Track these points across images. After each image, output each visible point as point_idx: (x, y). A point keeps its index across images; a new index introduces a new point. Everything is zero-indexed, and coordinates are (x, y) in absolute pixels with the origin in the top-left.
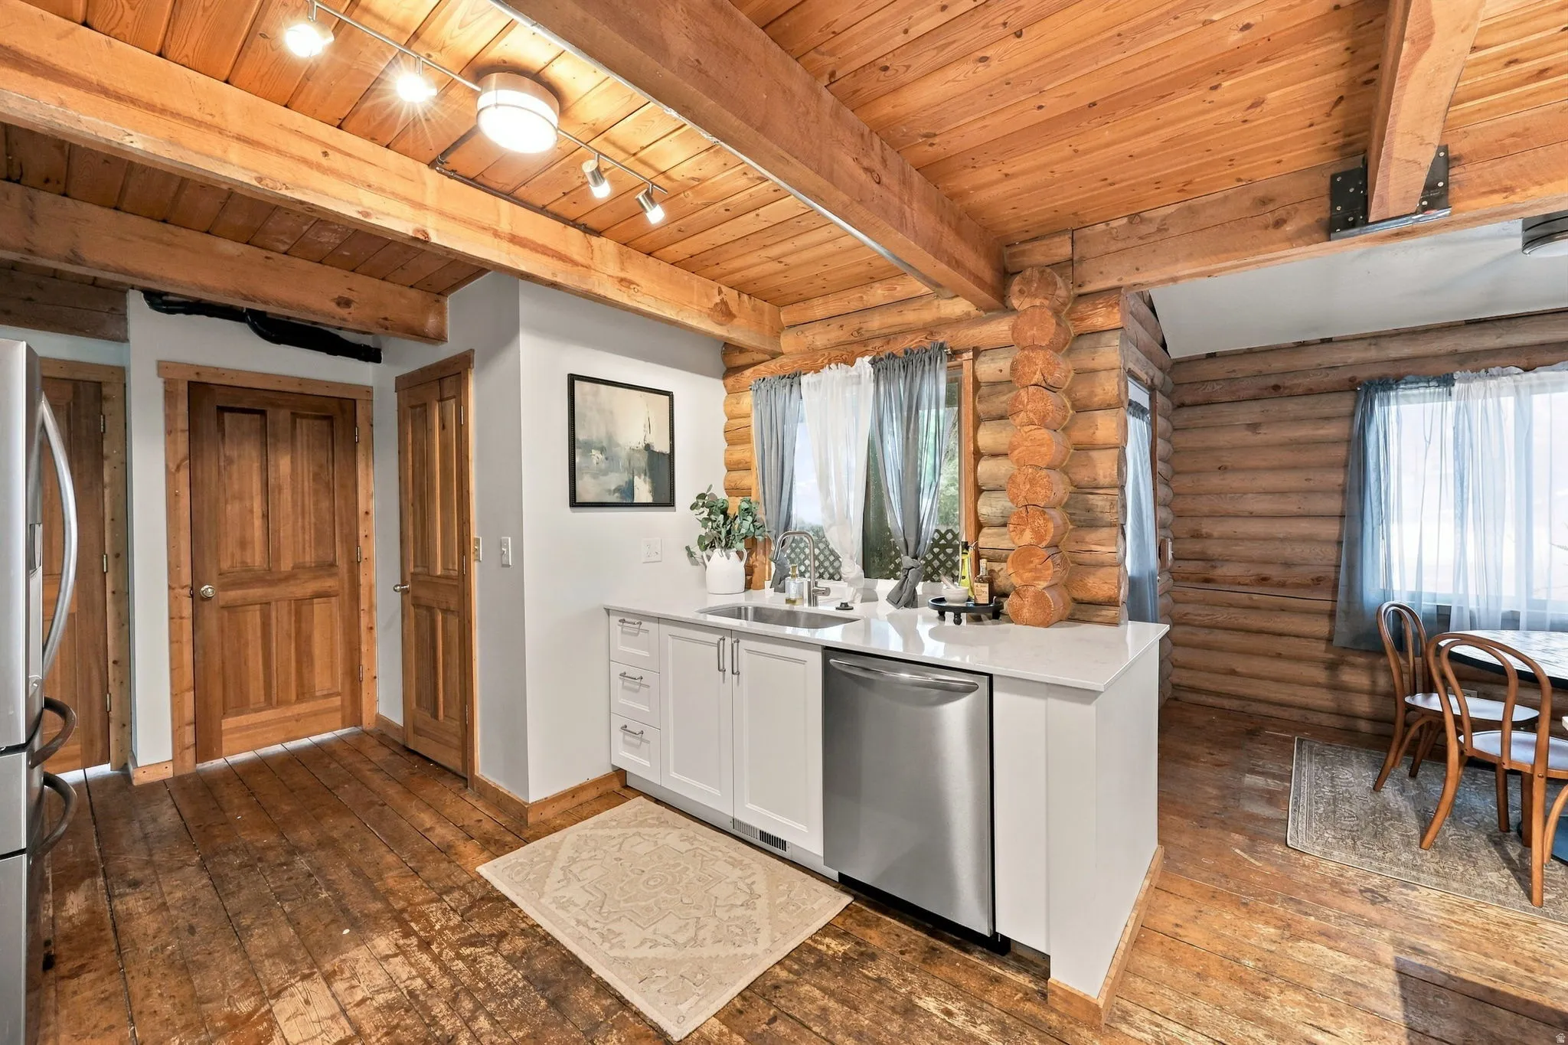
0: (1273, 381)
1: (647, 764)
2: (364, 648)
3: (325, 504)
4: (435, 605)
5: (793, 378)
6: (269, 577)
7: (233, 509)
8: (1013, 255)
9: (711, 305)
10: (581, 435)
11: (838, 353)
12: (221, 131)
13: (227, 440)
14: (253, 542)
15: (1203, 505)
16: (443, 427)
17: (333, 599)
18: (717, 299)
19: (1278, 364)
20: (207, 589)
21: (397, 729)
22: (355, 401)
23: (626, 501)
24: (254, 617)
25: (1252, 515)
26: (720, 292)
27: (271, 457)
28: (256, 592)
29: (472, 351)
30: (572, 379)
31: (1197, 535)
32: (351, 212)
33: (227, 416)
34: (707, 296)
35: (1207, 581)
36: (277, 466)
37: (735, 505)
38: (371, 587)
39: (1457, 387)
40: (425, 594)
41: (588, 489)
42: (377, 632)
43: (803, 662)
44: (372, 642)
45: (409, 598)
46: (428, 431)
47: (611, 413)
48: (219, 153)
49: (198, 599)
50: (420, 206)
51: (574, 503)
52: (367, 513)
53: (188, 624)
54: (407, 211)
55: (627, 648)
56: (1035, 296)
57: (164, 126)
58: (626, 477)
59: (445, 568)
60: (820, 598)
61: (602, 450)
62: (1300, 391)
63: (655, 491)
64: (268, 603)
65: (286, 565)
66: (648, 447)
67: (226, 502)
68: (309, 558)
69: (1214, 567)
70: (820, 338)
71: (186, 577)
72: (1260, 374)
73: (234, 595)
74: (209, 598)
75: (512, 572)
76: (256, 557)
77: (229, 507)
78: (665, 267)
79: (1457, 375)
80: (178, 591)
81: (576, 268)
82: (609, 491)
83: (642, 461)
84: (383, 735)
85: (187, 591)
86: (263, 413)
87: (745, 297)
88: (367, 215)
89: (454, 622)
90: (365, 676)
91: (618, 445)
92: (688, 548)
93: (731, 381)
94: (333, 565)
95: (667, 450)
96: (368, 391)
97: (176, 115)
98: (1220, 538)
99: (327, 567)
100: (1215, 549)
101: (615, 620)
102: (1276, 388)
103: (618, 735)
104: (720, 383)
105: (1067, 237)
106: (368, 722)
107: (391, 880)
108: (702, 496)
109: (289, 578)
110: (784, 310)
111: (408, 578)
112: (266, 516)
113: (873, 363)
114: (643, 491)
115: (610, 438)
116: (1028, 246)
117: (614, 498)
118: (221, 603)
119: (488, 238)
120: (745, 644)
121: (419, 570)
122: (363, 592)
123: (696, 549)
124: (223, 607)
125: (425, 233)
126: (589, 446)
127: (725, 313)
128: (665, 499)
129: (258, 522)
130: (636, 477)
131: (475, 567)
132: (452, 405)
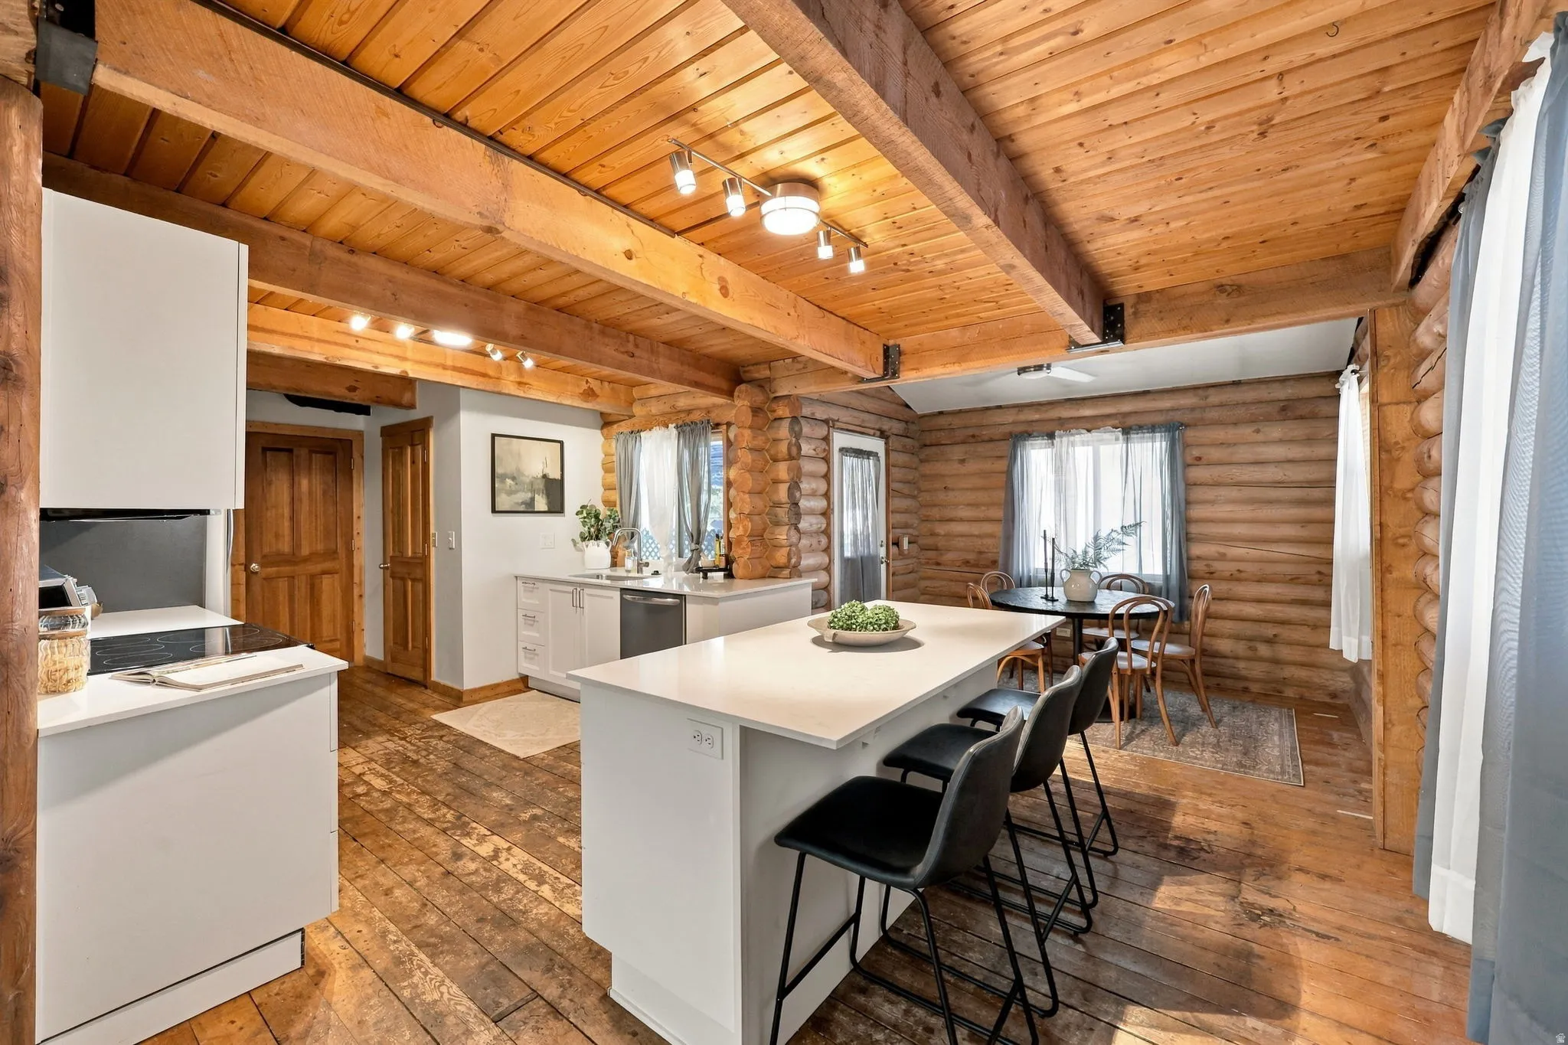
0: (970, 432)
1: (538, 669)
2: (356, 609)
3: (331, 510)
4: (407, 576)
5: (635, 433)
6: (292, 559)
7: (270, 514)
8: (745, 372)
9: (581, 391)
10: (499, 470)
11: (661, 419)
12: (310, 339)
13: (268, 470)
14: (284, 536)
15: (935, 512)
16: (413, 462)
17: (336, 576)
18: (585, 387)
19: (975, 420)
20: (254, 566)
21: (380, 662)
22: (351, 441)
23: (529, 509)
24: (283, 585)
25: (961, 520)
26: (587, 382)
27: (296, 479)
28: (286, 569)
29: (432, 417)
30: (494, 436)
31: (933, 534)
32: (369, 367)
33: (269, 454)
34: (578, 386)
35: (938, 564)
36: (299, 484)
37: (604, 512)
38: (361, 569)
39: (1057, 440)
40: (401, 570)
41: (503, 502)
42: (366, 599)
43: (612, 598)
44: (361, 607)
45: (388, 572)
46: (403, 464)
47: (519, 455)
48: (309, 348)
49: (250, 574)
50: (404, 359)
51: (494, 511)
52: (359, 517)
53: (243, 588)
54: (395, 361)
55: (528, 600)
56: (744, 400)
57: (287, 341)
58: (529, 495)
59: (414, 552)
60: (644, 568)
61: (514, 479)
62: (986, 438)
63: (549, 503)
64: (293, 577)
65: (305, 551)
66: (544, 476)
67: (267, 509)
68: (320, 547)
69: (941, 554)
70: (655, 408)
71: (242, 560)
72: (966, 427)
73: (272, 570)
74: (257, 573)
75: (454, 554)
76: (285, 547)
77: (269, 514)
78: (550, 373)
79: (1057, 433)
80: (237, 567)
81: (491, 380)
82: (517, 503)
83: (541, 485)
84: (370, 665)
85: (243, 567)
86: (290, 451)
87: (606, 384)
88: (376, 367)
89: (420, 586)
90: (356, 628)
91: (523, 475)
92: (573, 540)
93: (605, 430)
94: (335, 552)
95: (558, 477)
96: (360, 434)
97: (291, 335)
98: (945, 535)
99: (332, 554)
100: (941, 543)
101: (520, 582)
102: (973, 436)
103: (521, 653)
104: (599, 432)
105: (767, 366)
106: (358, 659)
107: (382, 721)
108: (583, 507)
109: (306, 560)
110: (634, 389)
111: (388, 560)
112: (292, 519)
113: (677, 427)
114: (541, 503)
115: (518, 470)
116: (751, 368)
117: (522, 508)
118: (264, 576)
119: (440, 371)
120: (587, 591)
121: (397, 554)
122: (356, 571)
123: (578, 540)
124: (264, 579)
125: (406, 372)
126: (504, 477)
127: (590, 394)
128: (556, 507)
129: (287, 524)
130: (536, 496)
131: (433, 550)
132: (419, 448)
